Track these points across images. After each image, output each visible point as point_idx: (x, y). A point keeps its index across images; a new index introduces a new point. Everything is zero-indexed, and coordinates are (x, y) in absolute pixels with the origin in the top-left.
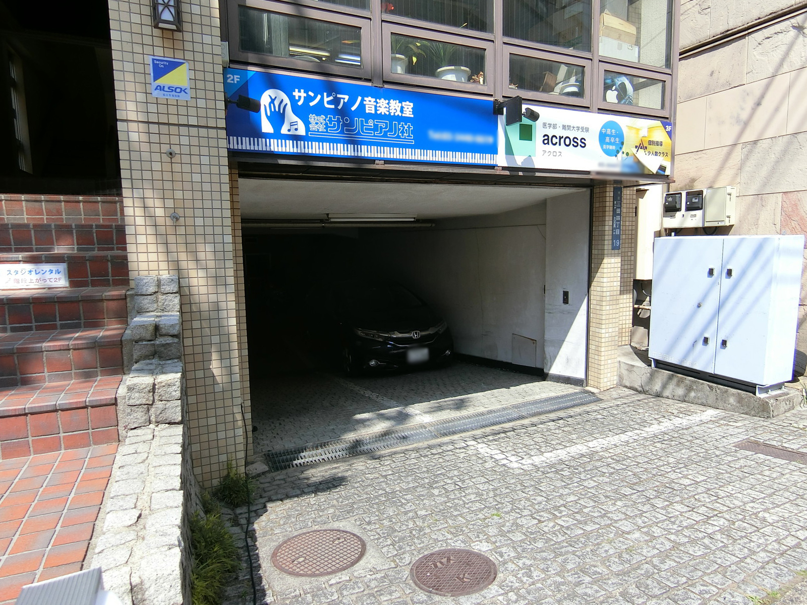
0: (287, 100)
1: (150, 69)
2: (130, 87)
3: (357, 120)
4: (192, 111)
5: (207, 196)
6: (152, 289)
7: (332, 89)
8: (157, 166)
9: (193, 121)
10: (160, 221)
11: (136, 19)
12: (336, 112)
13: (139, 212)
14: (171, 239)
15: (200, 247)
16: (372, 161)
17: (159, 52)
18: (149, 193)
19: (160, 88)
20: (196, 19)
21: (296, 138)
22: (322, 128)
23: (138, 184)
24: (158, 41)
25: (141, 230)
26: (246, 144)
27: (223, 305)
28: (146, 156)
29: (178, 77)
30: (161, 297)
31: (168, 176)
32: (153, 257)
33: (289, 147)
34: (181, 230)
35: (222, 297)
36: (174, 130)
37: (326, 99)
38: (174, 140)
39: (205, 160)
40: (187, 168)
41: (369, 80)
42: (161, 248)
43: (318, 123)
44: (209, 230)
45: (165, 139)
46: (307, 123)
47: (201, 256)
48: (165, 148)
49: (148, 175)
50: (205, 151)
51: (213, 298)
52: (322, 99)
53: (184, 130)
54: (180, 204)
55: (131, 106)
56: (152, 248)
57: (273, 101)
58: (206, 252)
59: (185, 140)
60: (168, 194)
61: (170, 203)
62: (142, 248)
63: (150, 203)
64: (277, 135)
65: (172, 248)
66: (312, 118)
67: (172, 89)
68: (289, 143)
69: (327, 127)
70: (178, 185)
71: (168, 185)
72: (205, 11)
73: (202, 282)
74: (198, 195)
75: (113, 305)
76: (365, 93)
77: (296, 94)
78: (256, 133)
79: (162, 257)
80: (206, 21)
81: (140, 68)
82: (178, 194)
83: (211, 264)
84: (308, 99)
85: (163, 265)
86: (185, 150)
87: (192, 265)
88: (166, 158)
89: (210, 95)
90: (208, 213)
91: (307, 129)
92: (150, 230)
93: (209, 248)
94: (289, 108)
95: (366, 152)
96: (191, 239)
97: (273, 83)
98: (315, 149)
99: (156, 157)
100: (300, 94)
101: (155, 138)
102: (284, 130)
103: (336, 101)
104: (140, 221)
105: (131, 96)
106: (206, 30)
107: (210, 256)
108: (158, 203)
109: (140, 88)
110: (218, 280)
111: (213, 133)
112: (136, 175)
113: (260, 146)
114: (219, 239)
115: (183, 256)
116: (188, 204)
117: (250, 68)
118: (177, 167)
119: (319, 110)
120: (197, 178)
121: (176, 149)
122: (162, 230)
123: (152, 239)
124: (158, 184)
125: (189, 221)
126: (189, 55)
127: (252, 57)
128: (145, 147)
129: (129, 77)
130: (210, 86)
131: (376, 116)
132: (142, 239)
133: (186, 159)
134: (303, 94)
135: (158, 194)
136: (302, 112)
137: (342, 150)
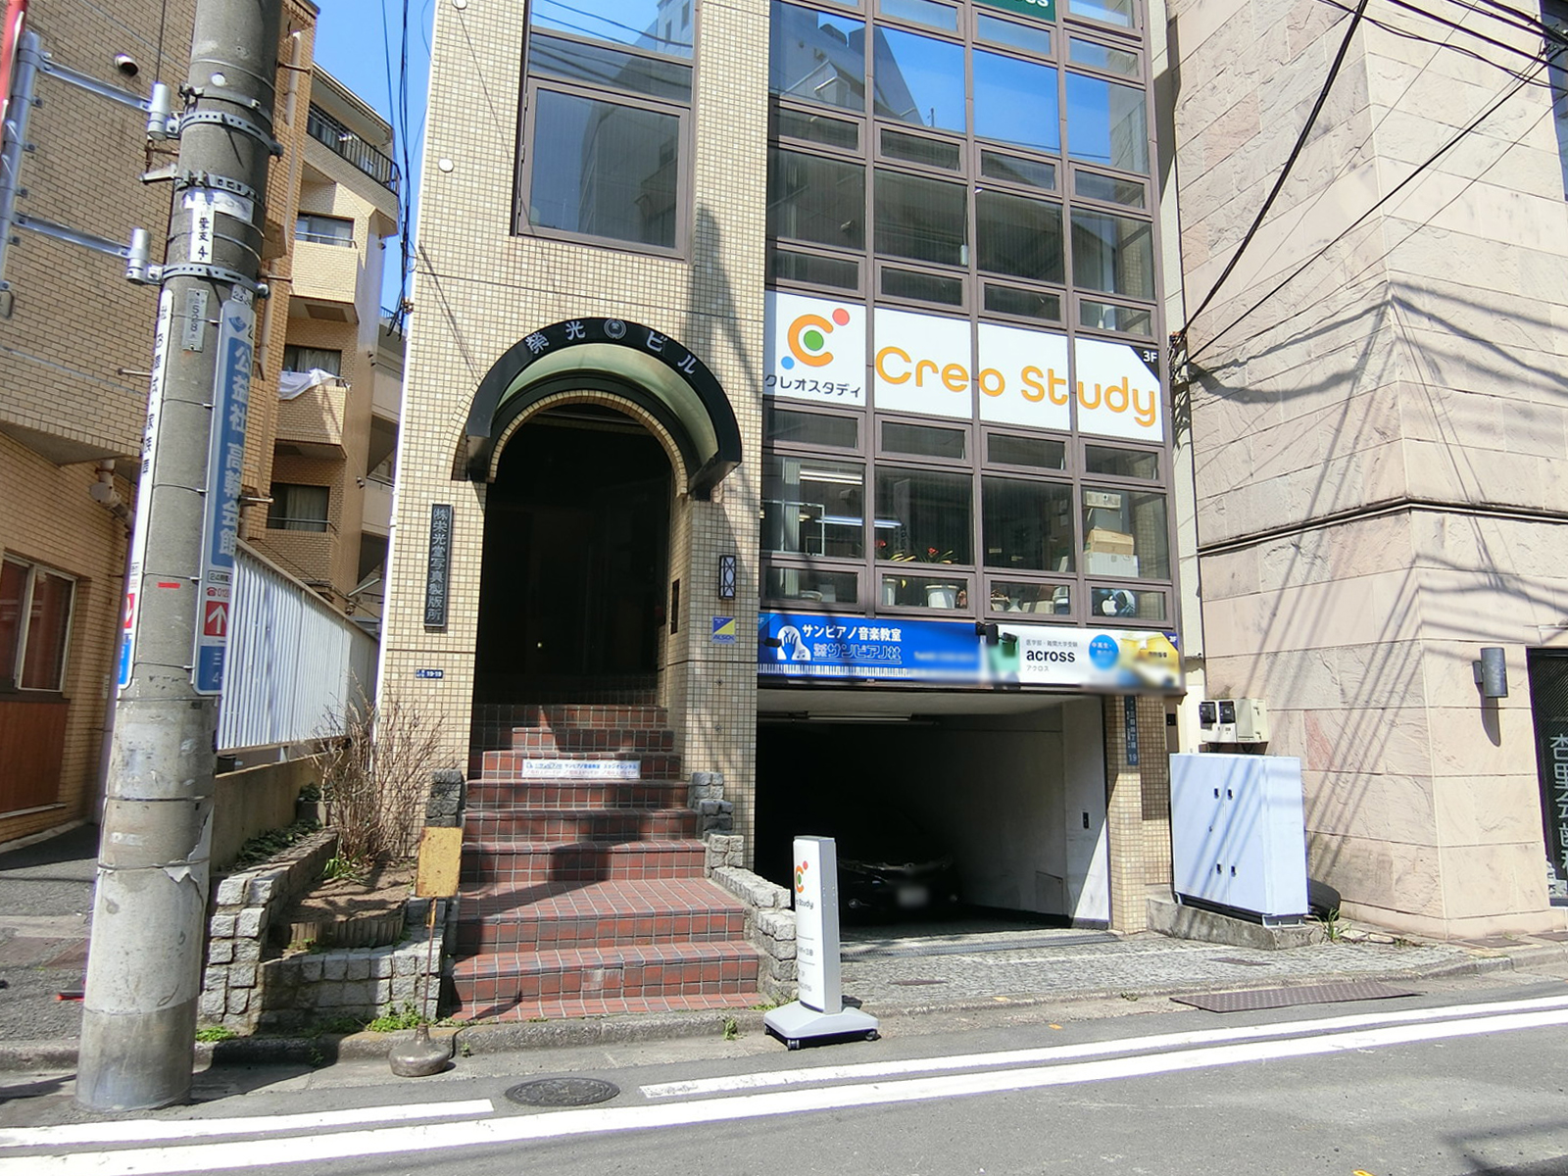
0: (797, 634)
1: (711, 625)
2: (699, 637)
3: (853, 647)
4: (736, 652)
5: (741, 712)
6: (707, 782)
7: (832, 622)
8: (710, 692)
9: (736, 659)
10: (709, 731)
11: (706, 592)
12: (836, 641)
13: (696, 724)
14: (715, 745)
15: (733, 751)
16: (864, 679)
17: (718, 613)
18: (703, 711)
19: (717, 637)
20: (744, 589)
21: (803, 663)
22: (824, 654)
23: (697, 704)
24: (718, 606)
25: (696, 737)
26: (766, 669)
27: (746, 798)
28: (703, 685)
29: (729, 629)
30: (713, 788)
31: (716, 699)
32: (701, 758)
33: (796, 671)
34: (722, 738)
35: (746, 792)
36: (723, 665)
37: (828, 631)
38: (723, 672)
39: (742, 686)
40: (729, 692)
41: (863, 613)
42: (708, 752)
43: (821, 650)
44: (740, 739)
45: (717, 672)
46: (812, 651)
47: (734, 758)
48: (716, 678)
49: (703, 698)
50: (742, 679)
51: (739, 791)
52: (825, 632)
53: (729, 665)
54: (722, 718)
55: (698, 650)
56: (701, 751)
57: (787, 635)
58: (736, 755)
59: (729, 672)
60: (716, 711)
61: (716, 718)
62: (695, 751)
63: (703, 718)
64: (789, 661)
65: (715, 751)
66: (817, 647)
67: (726, 637)
68: (798, 667)
69: (828, 653)
70: (722, 705)
71: (716, 705)
72: (750, 582)
73: (733, 778)
74: (735, 712)
75: (679, 792)
76: (860, 624)
77: (805, 628)
78: (774, 660)
79: (708, 758)
80: (750, 589)
81: (706, 625)
82: (722, 712)
83: (740, 765)
84: (814, 632)
85: (708, 764)
86: (730, 679)
87: (727, 765)
88: (716, 685)
89: (749, 639)
90: (741, 725)
91: (812, 656)
92: (702, 738)
93: (739, 752)
94: (799, 639)
95: (859, 672)
96: (728, 745)
97: (787, 621)
98: (818, 671)
99: (710, 685)
100: (807, 629)
101: (710, 672)
102: (794, 658)
103: (836, 632)
104: (696, 731)
105: (698, 644)
106: (749, 595)
107: (740, 759)
108: (708, 718)
109: (704, 638)
110: (743, 778)
111: (748, 666)
112: (696, 698)
113: (776, 670)
114: (746, 745)
115: (721, 758)
116: (728, 718)
117: (772, 611)
118: (723, 692)
119: (823, 640)
120: (735, 699)
121: (723, 679)
122: (709, 738)
123: (702, 744)
124: (710, 705)
125: (727, 732)
126: (737, 614)
127: (773, 604)
128: (704, 678)
129: (699, 631)
130: (749, 633)
131: (869, 642)
132: (695, 744)
133: (729, 686)
134: (810, 628)
135: (709, 711)
136: (809, 642)
137: (838, 672)
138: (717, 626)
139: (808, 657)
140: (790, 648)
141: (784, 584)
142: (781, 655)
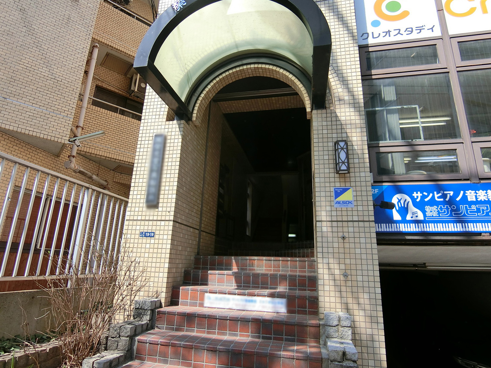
0: (409, 199)
1: (333, 194)
2: (323, 204)
3: (462, 207)
4: (355, 213)
5: (364, 262)
6: (335, 323)
7: (440, 189)
8: (336, 245)
9: (356, 218)
10: (337, 277)
11: (327, 171)
12: (445, 203)
13: (326, 271)
14: (344, 289)
15: (361, 295)
16: (479, 234)
17: (338, 185)
18: (331, 261)
19: (338, 203)
20: (357, 165)
21: (417, 222)
22: (435, 214)
23: (325, 255)
24: (337, 180)
25: (327, 282)
26: (384, 228)
27: (376, 338)
28: (330, 240)
29: (347, 196)
30: (341, 329)
31: (342, 250)
32: (333, 299)
33: (413, 228)
34: (349, 284)
35: (375, 332)
36: (345, 224)
37: (436, 196)
38: (345, 229)
39: (363, 240)
40: (352, 245)
41: (468, 180)
42: (338, 294)
43: (432, 211)
44: (366, 284)
45: (340, 229)
46: (424, 212)
47: (361, 301)
48: (340, 235)
49: (331, 250)
50: (362, 235)
51: (369, 331)
52: (433, 196)
53: (350, 224)
54: (348, 267)
55: (324, 213)
56: (332, 294)
57: (399, 201)
58: (364, 298)
59: (351, 229)
60: (342, 261)
61: (343, 267)
62: (327, 294)
63: (332, 266)
64: (404, 221)
65: (344, 294)
66: (428, 208)
67: (344, 202)
68: (413, 225)
69: (439, 213)
70: (347, 256)
71: (342, 256)
72: (361, 161)
73: (362, 319)
74: (359, 262)
75: (312, 330)
76: (466, 188)
77: (415, 195)
78: (390, 221)
79: (338, 300)
80: (362, 165)
81: (328, 194)
82: (348, 261)
83: (368, 307)
84: (423, 197)
85: (339, 306)
86: (351, 235)
87: (356, 306)
88: (341, 240)
89: (365, 203)
90: (365, 273)
91: (425, 216)
92: (332, 283)
93: (366, 296)
94: (411, 204)
95: (472, 228)
96: (355, 289)
97: (399, 190)
98: (431, 228)
99: (336, 240)
100: (418, 195)
101: (335, 229)
102: (408, 218)
103: (444, 196)
104: (326, 277)
105: (323, 208)
106: (362, 170)
107: (367, 302)
108: (336, 266)
109: (328, 204)
110: (372, 319)
111: (367, 224)
112: (325, 250)
113: (393, 228)
114: (372, 290)
115: (350, 300)
116: (353, 267)
117: (384, 184)
118: (347, 245)
119: (432, 202)
120: (358, 251)
121: (346, 235)
122: (338, 283)
123: (332, 288)
124: (336, 255)
125: (354, 278)
126: (353, 184)
127: (385, 178)
128: (330, 234)
129: (323, 199)
130: (365, 198)
131: (477, 202)
132: (327, 288)
133: (352, 240)
134: (419, 194)
135: (336, 261)
136: (421, 205)
137: (452, 228)
138: (338, 194)
139: (421, 217)
140: (404, 211)
141: (393, 164)
142: (396, 216)
